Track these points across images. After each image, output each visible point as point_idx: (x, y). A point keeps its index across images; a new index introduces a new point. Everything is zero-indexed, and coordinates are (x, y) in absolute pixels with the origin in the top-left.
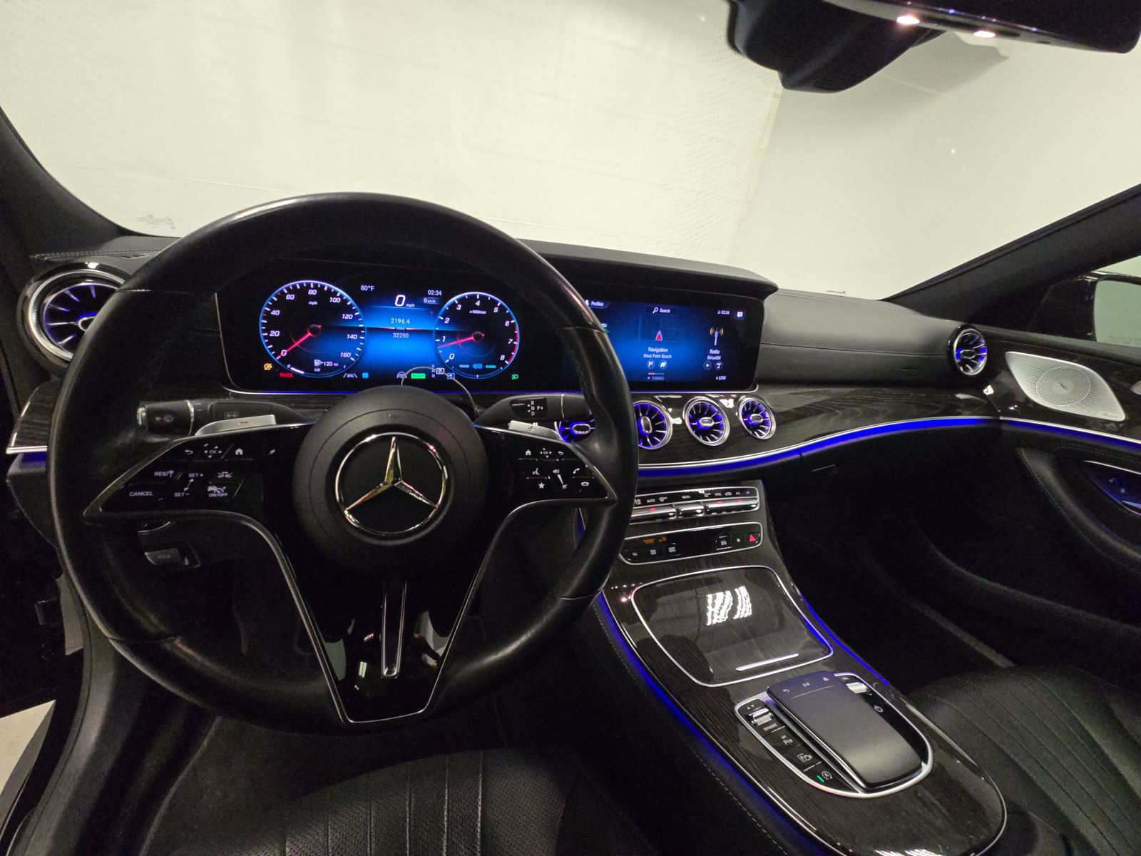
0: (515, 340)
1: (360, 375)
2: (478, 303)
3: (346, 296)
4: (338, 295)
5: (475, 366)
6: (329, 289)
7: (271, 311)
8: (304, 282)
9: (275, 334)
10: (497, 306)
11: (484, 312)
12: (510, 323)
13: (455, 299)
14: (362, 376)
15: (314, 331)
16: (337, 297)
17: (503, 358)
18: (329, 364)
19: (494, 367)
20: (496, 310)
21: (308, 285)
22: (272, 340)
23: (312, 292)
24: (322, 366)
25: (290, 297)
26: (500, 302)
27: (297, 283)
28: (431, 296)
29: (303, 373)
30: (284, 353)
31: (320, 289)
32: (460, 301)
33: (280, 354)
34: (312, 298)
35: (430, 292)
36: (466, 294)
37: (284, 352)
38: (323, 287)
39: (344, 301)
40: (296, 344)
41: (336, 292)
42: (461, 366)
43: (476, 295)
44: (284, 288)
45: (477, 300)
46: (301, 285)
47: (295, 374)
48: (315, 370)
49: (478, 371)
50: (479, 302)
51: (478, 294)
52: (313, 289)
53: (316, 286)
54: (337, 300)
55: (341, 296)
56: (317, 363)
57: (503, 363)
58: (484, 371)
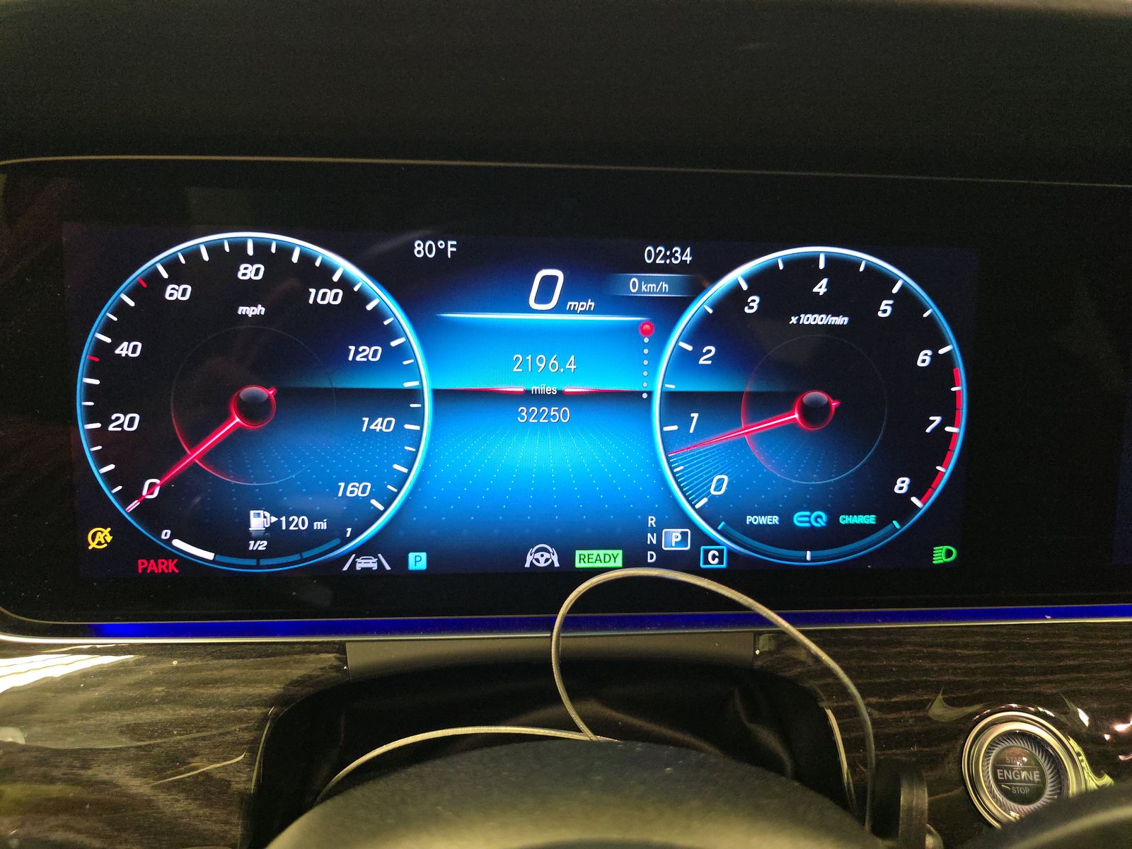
0: (950, 419)
1: (399, 561)
2: (821, 288)
3: (362, 280)
4: (336, 278)
5: (801, 519)
6: (307, 258)
7: (116, 344)
8: (225, 238)
9: (125, 422)
10: (889, 296)
11: (841, 320)
12: (935, 357)
13: (738, 276)
14: (405, 561)
15: (252, 410)
16: (332, 286)
17: (902, 485)
18: (299, 523)
19: (870, 519)
20: (886, 308)
21: (239, 247)
22: (112, 446)
23: (248, 272)
24: (272, 532)
25: (176, 293)
26: (903, 279)
27: (201, 243)
28: (655, 268)
29: (209, 556)
30: (151, 489)
31: (275, 260)
32: (755, 281)
33: (137, 495)
34: (251, 292)
35: (653, 254)
36: (778, 257)
37: (152, 486)
38: (285, 251)
39: (355, 299)
40: (193, 456)
41: (328, 270)
42: (750, 519)
43: (815, 259)
44: (157, 263)
45: (819, 275)
46: (214, 249)
47: (185, 560)
48: (252, 546)
49: (811, 538)
50: (825, 281)
51: (822, 252)
52: (252, 261)
53: (261, 247)
54: (331, 297)
55: (346, 283)
56: (258, 521)
57: (902, 507)
58: (834, 535)
